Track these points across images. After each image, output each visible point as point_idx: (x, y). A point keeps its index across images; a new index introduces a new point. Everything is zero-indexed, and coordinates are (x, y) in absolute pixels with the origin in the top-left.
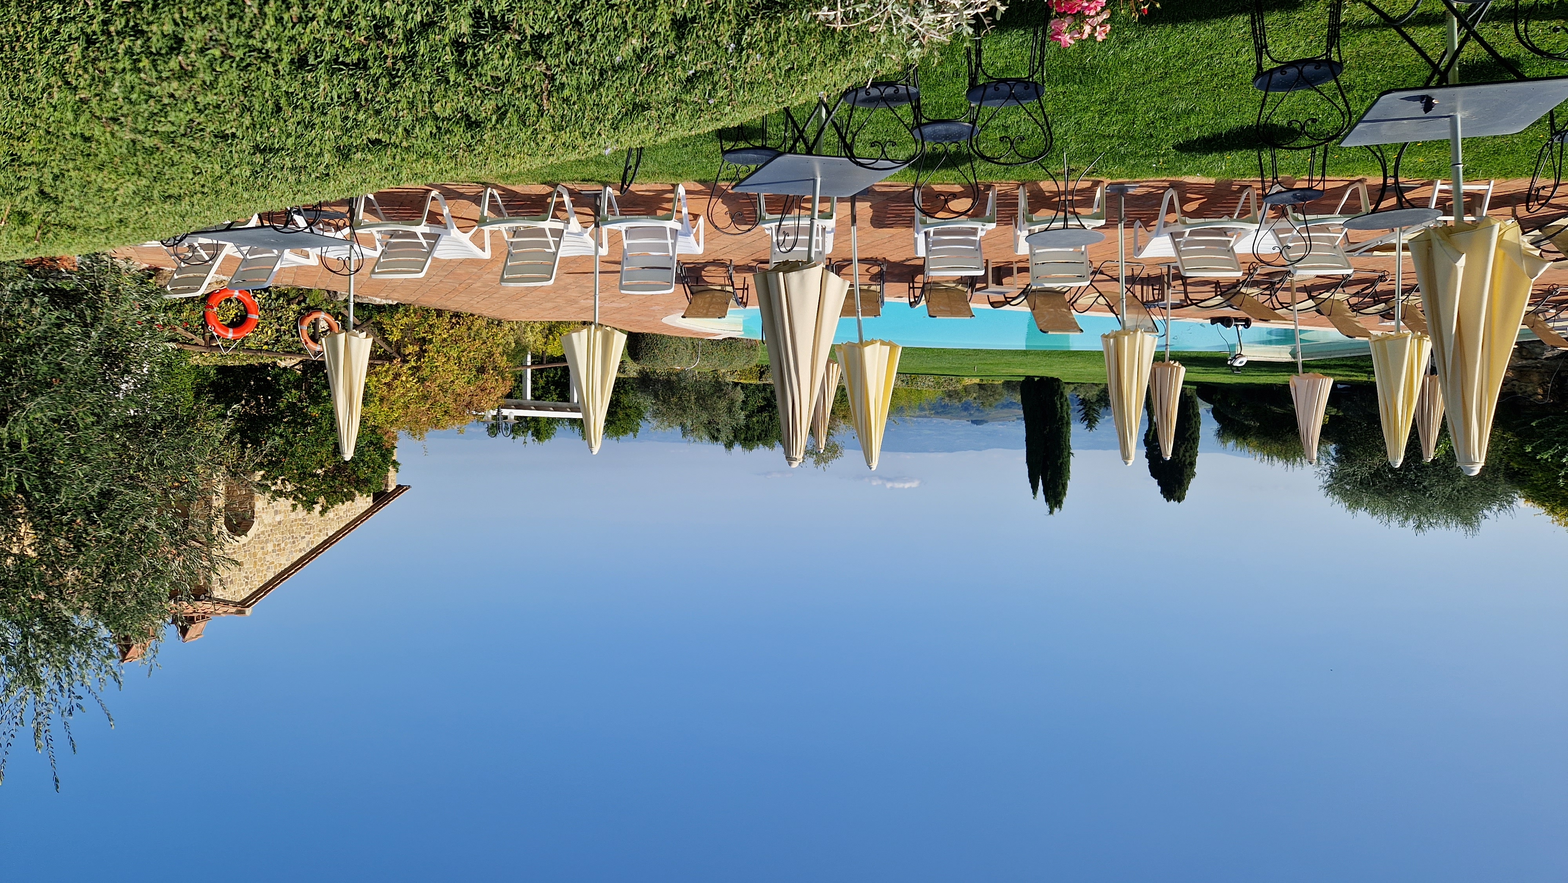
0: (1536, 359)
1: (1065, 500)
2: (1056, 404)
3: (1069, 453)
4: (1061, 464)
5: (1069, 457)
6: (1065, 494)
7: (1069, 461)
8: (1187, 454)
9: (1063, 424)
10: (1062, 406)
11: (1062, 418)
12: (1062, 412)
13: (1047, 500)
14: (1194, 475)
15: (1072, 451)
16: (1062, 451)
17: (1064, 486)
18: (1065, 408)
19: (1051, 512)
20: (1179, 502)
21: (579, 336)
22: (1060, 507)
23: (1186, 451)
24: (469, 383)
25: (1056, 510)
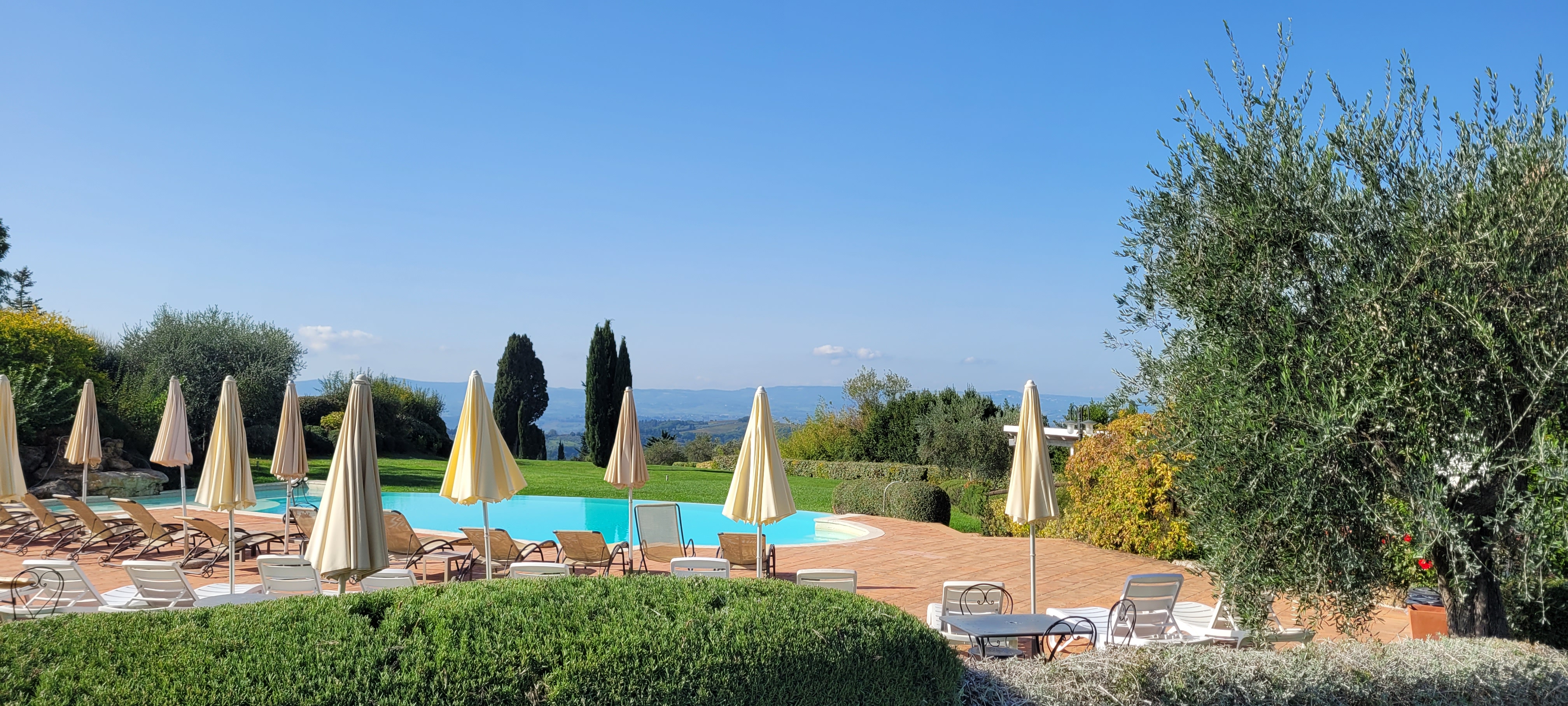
0: (66, 480)
1: (591, 335)
2: (600, 438)
3: (587, 386)
4: (595, 375)
5: (587, 382)
6: (592, 342)
7: (588, 377)
8: (504, 385)
9: (593, 417)
10: (593, 437)
11: (593, 423)
12: (593, 430)
13: (612, 336)
14: (499, 363)
15: (585, 388)
16: (594, 388)
17: (592, 350)
18: (590, 435)
19: (608, 323)
20: (514, 335)
21: (768, 514)
22: (597, 328)
23: (506, 388)
24: (1106, 468)
25: (602, 325)
